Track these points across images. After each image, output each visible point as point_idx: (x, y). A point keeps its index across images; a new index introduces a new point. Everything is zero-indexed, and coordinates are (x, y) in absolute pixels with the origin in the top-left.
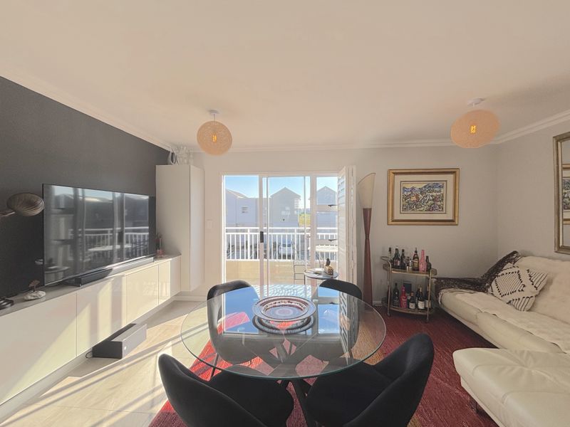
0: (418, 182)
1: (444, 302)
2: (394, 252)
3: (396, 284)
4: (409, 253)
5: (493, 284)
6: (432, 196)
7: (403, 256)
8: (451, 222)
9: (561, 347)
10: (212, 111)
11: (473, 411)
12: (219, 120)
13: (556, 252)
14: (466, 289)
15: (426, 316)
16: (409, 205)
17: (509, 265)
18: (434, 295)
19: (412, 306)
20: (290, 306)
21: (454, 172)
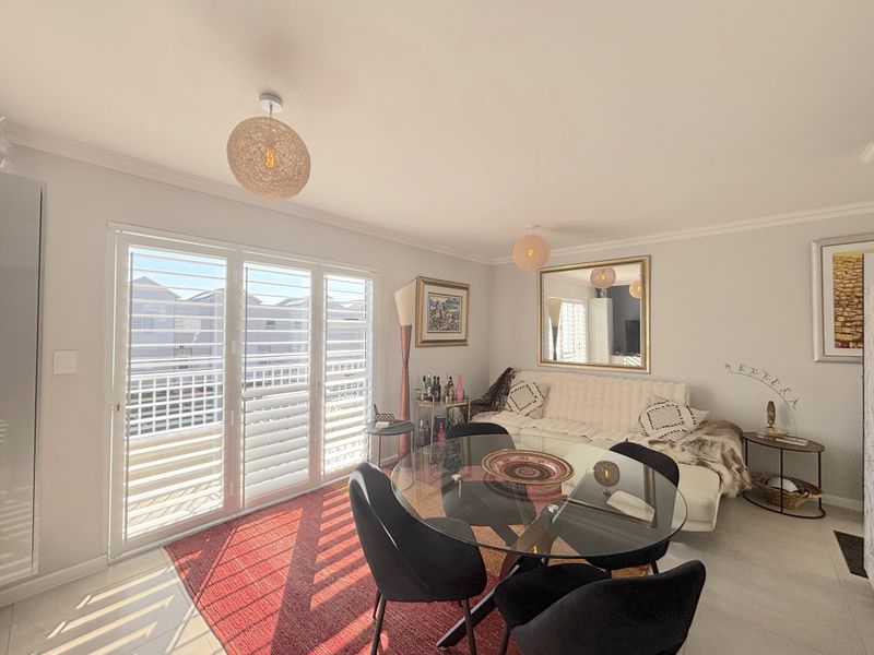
0: (442, 296)
6: (451, 313)
8: (463, 342)
13: (539, 365)
16: (434, 322)
21: (466, 289)
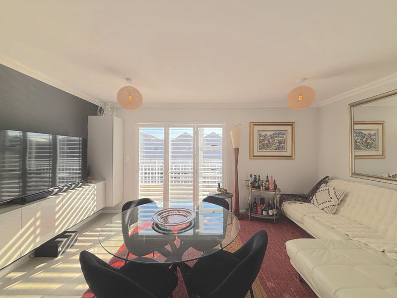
0: (269, 131)
1: (285, 210)
2: (253, 177)
3: (255, 199)
4: (263, 178)
5: (314, 197)
6: (278, 140)
7: (259, 180)
8: (290, 157)
9: (350, 236)
10: (128, 79)
11: (298, 280)
12: (133, 85)
13: (351, 176)
14: (298, 201)
15: (273, 219)
16: (263, 146)
17: (323, 185)
18: (278, 205)
19: (265, 213)
20: (179, 215)
21: (292, 125)
